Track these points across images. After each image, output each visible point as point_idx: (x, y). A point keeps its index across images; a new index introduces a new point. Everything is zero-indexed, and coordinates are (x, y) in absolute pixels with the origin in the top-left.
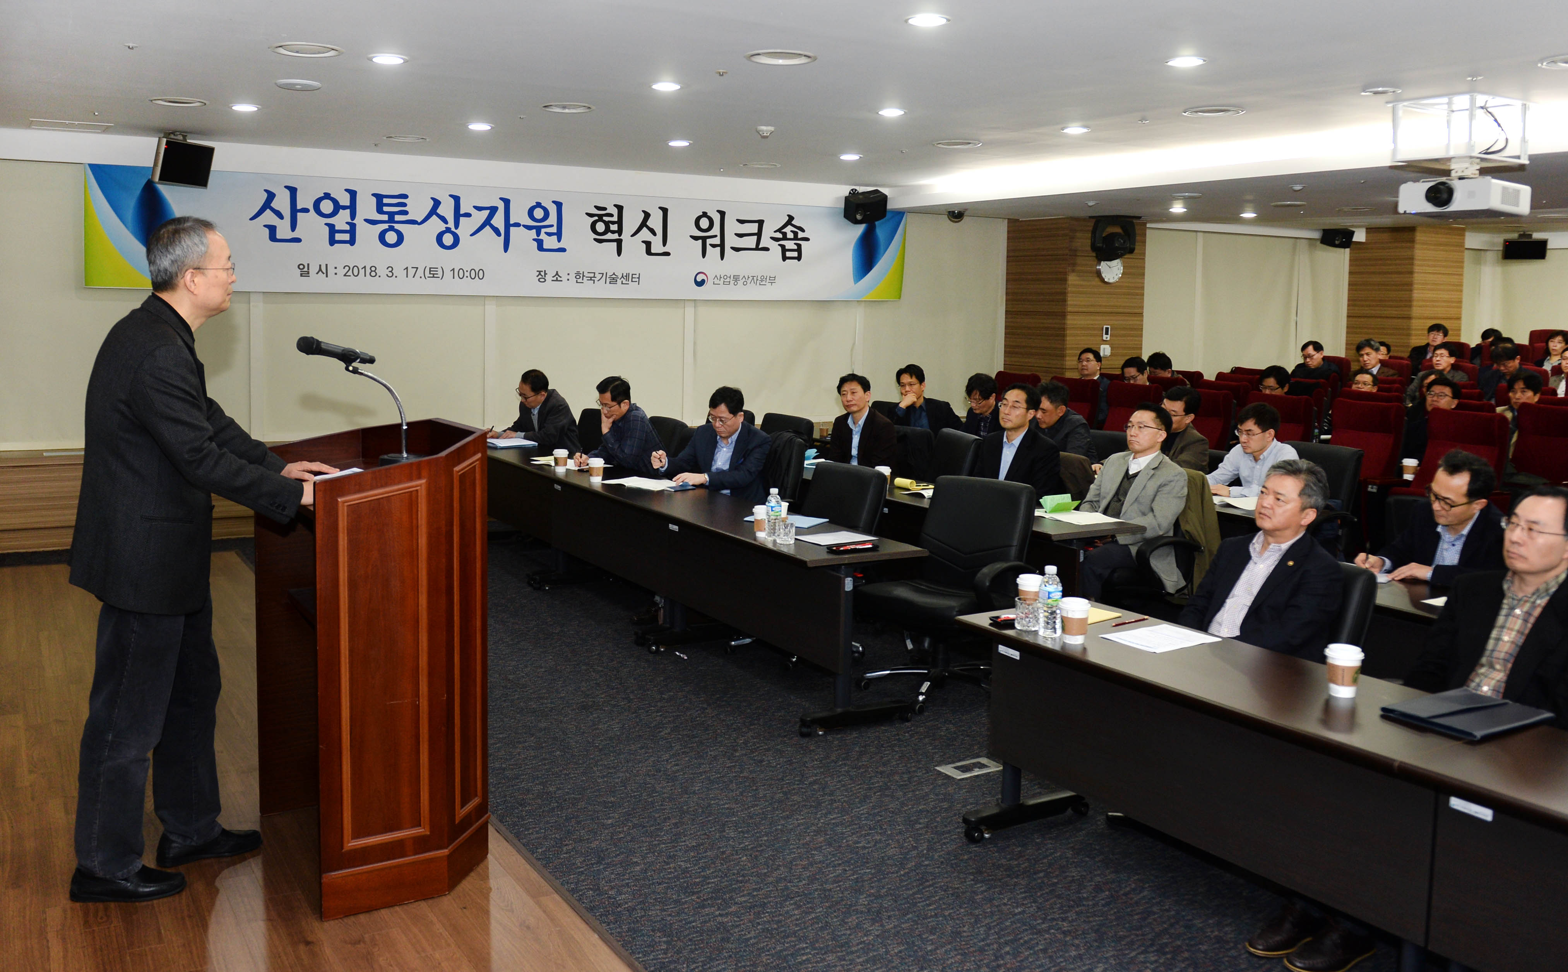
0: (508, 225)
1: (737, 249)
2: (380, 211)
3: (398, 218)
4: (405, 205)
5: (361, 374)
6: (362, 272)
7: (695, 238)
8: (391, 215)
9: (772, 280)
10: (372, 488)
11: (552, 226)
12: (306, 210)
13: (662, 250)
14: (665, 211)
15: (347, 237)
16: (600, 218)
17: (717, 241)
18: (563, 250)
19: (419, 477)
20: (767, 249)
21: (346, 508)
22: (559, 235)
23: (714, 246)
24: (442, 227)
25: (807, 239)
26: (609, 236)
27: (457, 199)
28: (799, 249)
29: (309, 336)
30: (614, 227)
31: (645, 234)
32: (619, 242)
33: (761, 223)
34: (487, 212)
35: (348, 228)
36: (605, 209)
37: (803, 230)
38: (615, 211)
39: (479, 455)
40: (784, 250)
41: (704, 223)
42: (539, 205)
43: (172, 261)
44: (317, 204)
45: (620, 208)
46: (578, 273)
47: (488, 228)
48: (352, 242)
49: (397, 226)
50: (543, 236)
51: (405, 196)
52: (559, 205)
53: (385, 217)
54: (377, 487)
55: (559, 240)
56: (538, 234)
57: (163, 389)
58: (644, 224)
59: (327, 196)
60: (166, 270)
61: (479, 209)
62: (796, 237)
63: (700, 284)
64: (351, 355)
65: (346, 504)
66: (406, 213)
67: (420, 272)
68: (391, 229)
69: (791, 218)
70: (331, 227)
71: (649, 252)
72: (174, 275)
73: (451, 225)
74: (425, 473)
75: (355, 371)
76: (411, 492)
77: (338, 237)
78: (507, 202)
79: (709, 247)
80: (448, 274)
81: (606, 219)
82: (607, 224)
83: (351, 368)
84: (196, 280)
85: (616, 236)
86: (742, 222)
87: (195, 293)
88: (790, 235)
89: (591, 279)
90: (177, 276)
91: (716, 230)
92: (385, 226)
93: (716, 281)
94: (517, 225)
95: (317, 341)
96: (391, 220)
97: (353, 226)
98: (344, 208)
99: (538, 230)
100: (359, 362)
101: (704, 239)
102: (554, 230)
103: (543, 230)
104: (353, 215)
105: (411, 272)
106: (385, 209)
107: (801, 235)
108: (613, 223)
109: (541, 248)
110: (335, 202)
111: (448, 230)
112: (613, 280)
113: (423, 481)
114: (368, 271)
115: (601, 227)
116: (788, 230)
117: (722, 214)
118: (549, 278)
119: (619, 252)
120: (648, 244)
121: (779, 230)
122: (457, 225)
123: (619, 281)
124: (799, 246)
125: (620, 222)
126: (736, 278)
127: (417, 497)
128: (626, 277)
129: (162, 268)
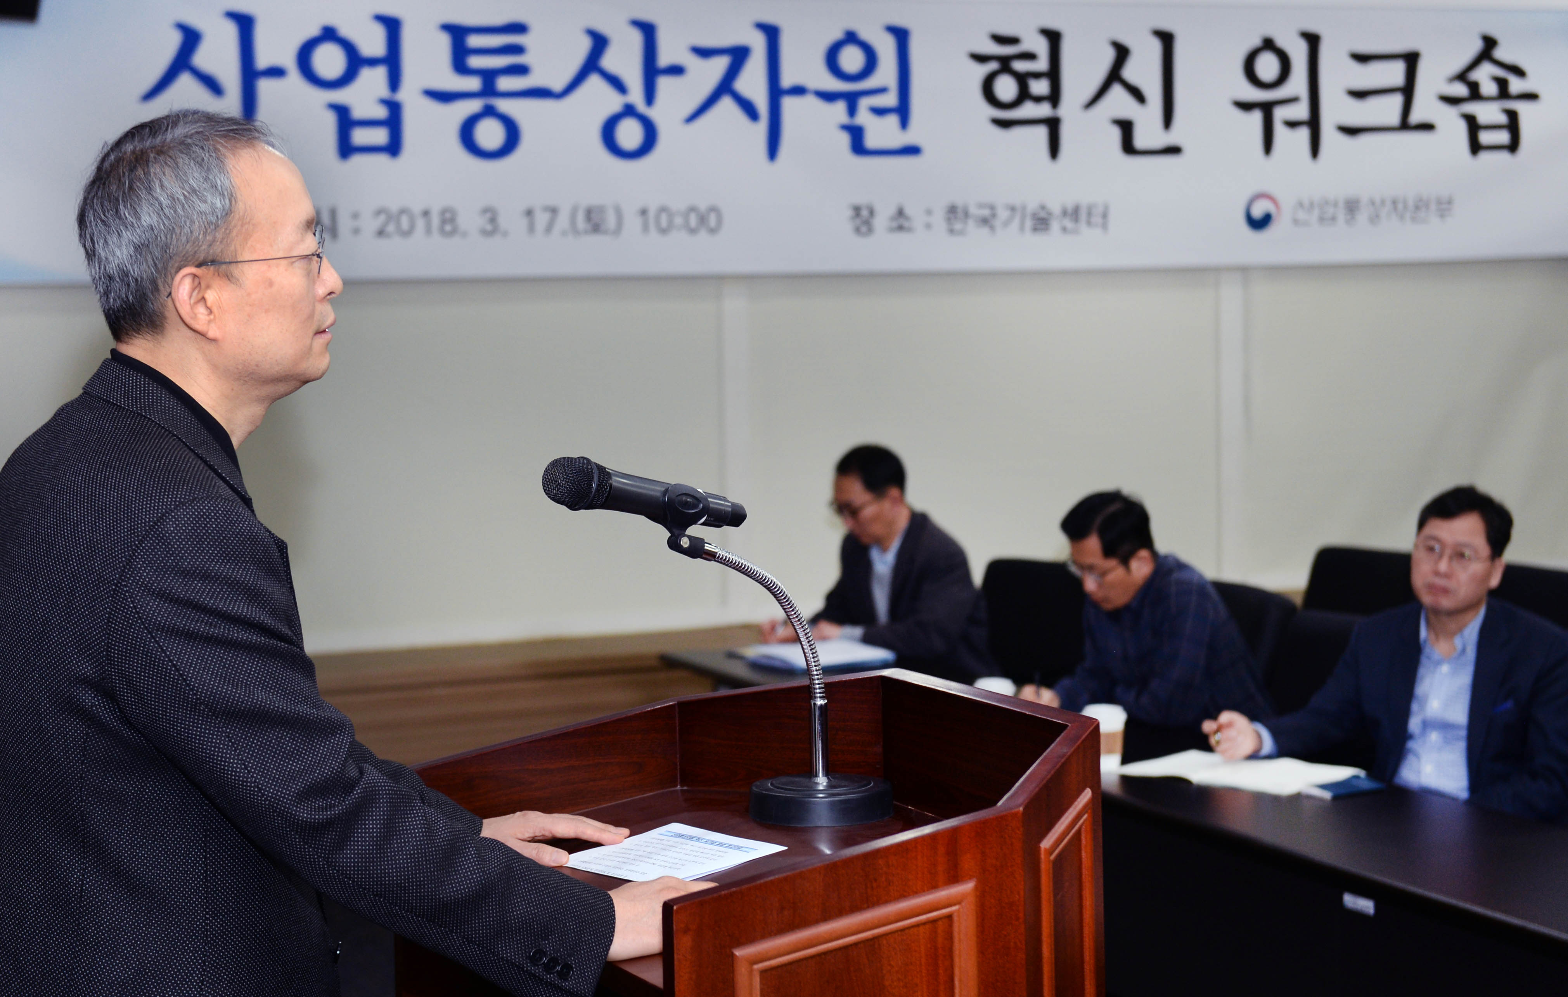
0: (776, 92)
1: (1351, 131)
2: (460, 66)
3: (505, 83)
4: (517, 50)
5: (711, 556)
6: (420, 224)
7: (1245, 106)
8: (489, 76)
9: (1444, 206)
10: (826, 917)
11: (882, 90)
12: (276, 72)
13: (1162, 139)
14: (1166, 39)
15: (380, 136)
16: (1005, 65)
17: (1301, 111)
18: (912, 150)
19: (954, 878)
20: (1427, 127)
21: (757, 980)
22: (903, 111)
23: (1292, 124)
24: (613, 102)
25: (1531, 97)
26: (1029, 110)
27: (648, 30)
28: (1513, 124)
29: (575, 455)
30: (1040, 87)
31: (1118, 98)
32: (1053, 125)
33: (1411, 60)
34: (721, 64)
35: (381, 113)
36: (1013, 41)
37: (1519, 72)
38: (1041, 46)
39: (1087, 795)
40: (1473, 125)
41: (1267, 66)
42: (851, 38)
43: (138, 248)
44: (305, 54)
45: (1053, 38)
46: (952, 210)
47: (727, 104)
48: (393, 148)
49: (504, 106)
50: (864, 117)
51: (519, 28)
52: (901, 36)
53: (473, 84)
54: (841, 913)
55: (904, 123)
56: (852, 110)
57: (203, 628)
58: (1114, 76)
59: (329, 34)
60: (125, 274)
61: (704, 53)
62: (1504, 92)
63: (1259, 223)
64: (686, 505)
65: (756, 967)
66: (521, 70)
67: (563, 221)
68: (489, 111)
69: (1490, 43)
70: (342, 112)
71: (1128, 147)
72: (147, 284)
73: (636, 96)
74: (968, 862)
75: (697, 551)
76: (934, 921)
77: (360, 137)
78: (771, 33)
79: (1280, 130)
80: (632, 222)
81: (1020, 66)
82: (1022, 79)
83: (685, 542)
84: (210, 296)
85: (1044, 110)
86: (1362, 58)
87: (211, 334)
88: (1489, 88)
89: (985, 221)
90: (156, 289)
91: (1297, 84)
92: (474, 106)
93: (1301, 215)
94: (798, 91)
95: (601, 469)
96: (489, 89)
97: (394, 109)
98: (373, 62)
99: (852, 100)
100: (703, 524)
101: (1267, 108)
102: (890, 100)
103: (865, 103)
104: (394, 81)
105: (542, 219)
106: (475, 62)
107: (1516, 85)
108: (1037, 75)
109: (858, 146)
110: (349, 48)
111: (629, 111)
112: (1041, 223)
113: (968, 887)
114: (436, 221)
115: (1006, 88)
116: (1484, 75)
117: (1313, 40)
118: (881, 222)
119: (1054, 148)
120: (1126, 127)
121: (1462, 77)
122: (650, 96)
123: (1055, 226)
124: (1513, 116)
125: (1054, 74)
126: (1352, 207)
127: (950, 937)
128: (1074, 213)
129: (112, 269)
